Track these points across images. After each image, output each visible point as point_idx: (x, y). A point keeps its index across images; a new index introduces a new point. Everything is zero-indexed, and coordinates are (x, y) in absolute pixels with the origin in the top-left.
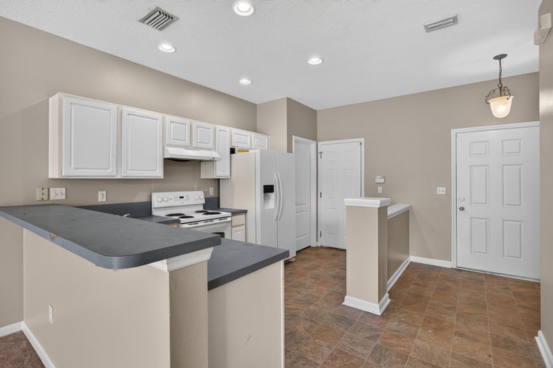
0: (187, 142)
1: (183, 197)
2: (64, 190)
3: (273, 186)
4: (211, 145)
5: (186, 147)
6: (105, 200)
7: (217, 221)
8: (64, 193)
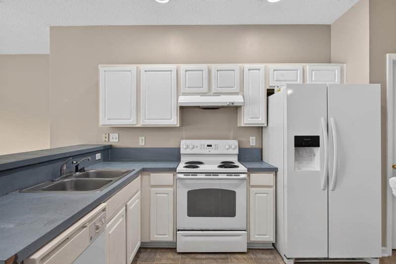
0: (205, 89)
1: (211, 146)
2: (117, 135)
3: (318, 137)
4: (236, 89)
5: (203, 94)
6: (143, 144)
7: (224, 176)
8: (117, 137)
